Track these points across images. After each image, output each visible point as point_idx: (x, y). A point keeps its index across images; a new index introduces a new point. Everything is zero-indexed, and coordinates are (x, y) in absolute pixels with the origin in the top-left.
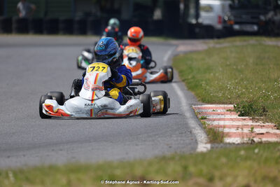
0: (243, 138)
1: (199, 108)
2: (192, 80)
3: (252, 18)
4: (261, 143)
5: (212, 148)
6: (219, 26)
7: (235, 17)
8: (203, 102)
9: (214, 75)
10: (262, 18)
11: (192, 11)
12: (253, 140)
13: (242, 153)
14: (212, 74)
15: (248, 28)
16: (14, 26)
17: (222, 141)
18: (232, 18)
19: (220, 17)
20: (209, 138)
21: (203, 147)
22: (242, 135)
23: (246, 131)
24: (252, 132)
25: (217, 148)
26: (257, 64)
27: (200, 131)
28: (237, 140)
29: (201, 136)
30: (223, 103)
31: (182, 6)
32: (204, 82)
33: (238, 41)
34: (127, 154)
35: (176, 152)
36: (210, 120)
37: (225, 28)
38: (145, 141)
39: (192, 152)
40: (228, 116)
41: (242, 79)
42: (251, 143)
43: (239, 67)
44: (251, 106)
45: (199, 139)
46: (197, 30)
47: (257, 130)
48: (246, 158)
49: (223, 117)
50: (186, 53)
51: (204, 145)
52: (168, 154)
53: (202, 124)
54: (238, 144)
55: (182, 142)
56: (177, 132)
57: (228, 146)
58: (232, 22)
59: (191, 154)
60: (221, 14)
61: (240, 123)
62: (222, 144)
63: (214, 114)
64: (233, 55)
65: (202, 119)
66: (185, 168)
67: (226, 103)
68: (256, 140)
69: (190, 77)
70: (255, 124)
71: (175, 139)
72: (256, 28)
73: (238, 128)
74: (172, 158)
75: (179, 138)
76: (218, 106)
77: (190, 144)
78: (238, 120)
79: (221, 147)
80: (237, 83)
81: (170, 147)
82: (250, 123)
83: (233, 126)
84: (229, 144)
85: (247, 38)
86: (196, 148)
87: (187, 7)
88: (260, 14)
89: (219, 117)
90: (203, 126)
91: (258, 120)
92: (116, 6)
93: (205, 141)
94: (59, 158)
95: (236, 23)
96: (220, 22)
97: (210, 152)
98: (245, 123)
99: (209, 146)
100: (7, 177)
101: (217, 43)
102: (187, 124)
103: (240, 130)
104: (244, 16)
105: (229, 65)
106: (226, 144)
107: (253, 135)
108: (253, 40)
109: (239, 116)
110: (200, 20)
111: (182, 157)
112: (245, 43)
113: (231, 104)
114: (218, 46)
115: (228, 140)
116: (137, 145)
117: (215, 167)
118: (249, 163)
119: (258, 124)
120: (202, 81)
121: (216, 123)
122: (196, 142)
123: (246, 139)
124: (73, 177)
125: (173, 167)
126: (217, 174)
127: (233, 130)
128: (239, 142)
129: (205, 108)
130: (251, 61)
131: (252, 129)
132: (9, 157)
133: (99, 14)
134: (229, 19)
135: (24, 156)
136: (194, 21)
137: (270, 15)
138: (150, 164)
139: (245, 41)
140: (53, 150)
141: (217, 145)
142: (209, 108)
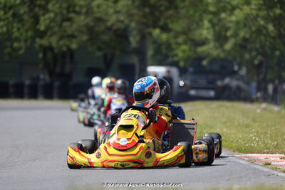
3: (209, 83)
10: (219, 83)
72: (212, 93)
137: (227, 80)
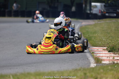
0: (110, 61)
1: (91, 49)
2: (88, 37)
4: (117, 63)
5: (97, 65)
6: (100, 14)
7: (106, 10)
8: (93, 46)
9: (98, 34)
11: (88, 8)
12: (114, 62)
13: (110, 67)
14: (97, 34)
15: (112, 15)
16: (12, 14)
17: (101, 63)
18: (105, 11)
19: (100, 10)
20: (96, 61)
21: (93, 65)
22: (109, 60)
23: (111, 58)
24: (114, 59)
25: (99, 65)
26: (116, 30)
27: (92, 59)
28: (107, 62)
29: (92, 60)
30: (101, 47)
31: (84, 6)
32: (93, 38)
33: (108, 21)
34: (60, 68)
35: (81, 67)
36: (96, 54)
37: (102, 15)
38: (68, 62)
39: (88, 67)
40: (104, 52)
41: (109, 37)
42: (113, 64)
43: (108, 32)
44: (113, 48)
45: (91, 62)
46: (90, 16)
47: (116, 58)
48: (111, 70)
49: (101, 52)
50: (85, 25)
51: (93, 64)
52: (78, 68)
53: (93, 55)
54: (108, 64)
55: (84, 63)
56: (82, 59)
57: (104, 65)
58: (105, 12)
59: (88, 68)
60: (100, 9)
61: (109, 55)
62: (101, 64)
63: (98, 51)
64: (106, 26)
65: (92, 53)
66: (85, 74)
67: (103, 47)
68: (115, 62)
69: (87, 35)
70: (115, 55)
71: (81, 61)
73: (108, 57)
74: (80, 70)
75: (83, 61)
76: (99, 48)
77: (87, 64)
78: (108, 54)
79: (101, 65)
80: (107, 38)
81: (79, 65)
82: (113, 55)
83: (105, 56)
84: (104, 64)
85: (111, 19)
86: (90, 65)
87: (86, 6)
88: (117, 9)
89: (99, 52)
90: (93, 56)
91: (116, 54)
92: (56, 5)
93: (94, 63)
94: (32, 70)
95: (107, 13)
96: (100, 12)
97: (96, 67)
98: (111, 55)
99: (95, 65)
100: (10, 77)
101: (99, 21)
102: (86, 55)
103: (108, 58)
104: (110, 10)
105: (104, 31)
106: (103, 64)
107: (114, 60)
108: (114, 20)
109: (108, 52)
110: (91, 12)
111: (84, 69)
112: (111, 21)
113: (105, 47)
114: (99, 22)
115: (103, 62)
116: (65, 64)
117: (98, 74)
118: (112, 72)
119: (116, 55)
120: (92, 37)
121: (98, 55)
122: (90, 63)
123: (111, 62)
124: (38, 77)
125: (80, 74)
126: (99, 76)
127: (106, 58)
128: (108, 63)
129: (94, 49)
130: (113, 29)
131: (114, 57)
132: (10, 69)
133: (49, 9)
134: (104, 11)
135: (17, 68)
136: (89, 12)
138: (70, 72)
139: (111, 20)
140: (29, 66)
141: (98, 64)
142: (95, 49)
